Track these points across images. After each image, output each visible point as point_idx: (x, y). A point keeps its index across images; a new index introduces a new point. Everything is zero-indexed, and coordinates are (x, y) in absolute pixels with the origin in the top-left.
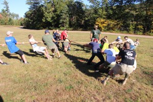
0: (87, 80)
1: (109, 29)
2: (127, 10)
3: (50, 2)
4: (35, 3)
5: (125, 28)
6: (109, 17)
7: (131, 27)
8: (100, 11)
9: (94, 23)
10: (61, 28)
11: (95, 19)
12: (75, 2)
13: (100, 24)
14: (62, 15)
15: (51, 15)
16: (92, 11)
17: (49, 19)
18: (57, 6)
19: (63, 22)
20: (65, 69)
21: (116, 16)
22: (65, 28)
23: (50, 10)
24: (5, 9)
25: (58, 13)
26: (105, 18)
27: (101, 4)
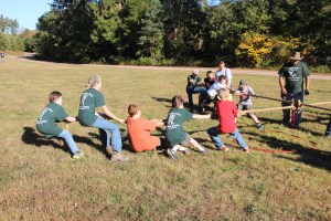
6: (276, 28)
8: (252, 12)
9: (235, 45)
10: (142, 59)
11: (236, 37)
13: (251, 49)
14: (144, 25)
15: (114, 23)
16: (229, 14)
17: (109, 36)
19: (148, 44)
22: (152, 60)
25: (135, 18)
26: (265, 32)
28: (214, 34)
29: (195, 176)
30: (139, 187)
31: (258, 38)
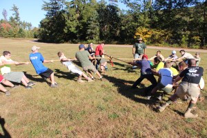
0: (134, 107)
1: (153, 41)
2: (178, 16)
3: (73, 7)
4: (54, 8)
5: (175, 40)
6: (153, 25)
7: (184, 39)
8: (142, 17)
9: (134, 34)
10: (89, 41)
11: (134, 29)
12: (108, 6)
13: (141, 35)
14: (90, 24)
15: (75, 23)
16: (131, 18)
17: (73, 29)
18: (84, 11)
19: (92, 33)
20: (104, 94)
21: (163, 24)
22: (94, 41)
23: (74, 17)
24: (14, 17)
25: (85, 21)
26: (147, 27)
27: (142, 8)
28: (123, 28)
31: (145, 30)
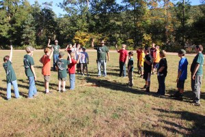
2: (112, 21)
6: (91, 29)
8: (80, 22)
10: (24, 46)
11: (73, 33)
12: (43, 10)
13: (80, 39)
14: (25, 28)
15: (7, 27)
16: (69, 23)
17: (4, 34)
18: (16, 14)
19: (27, 38)
23: (5, 20)
25: (19, 25)
26: (86, 31)
27: (79, 13)
28: (62, 32)
29: (68, 101)
30: (44, 109)
